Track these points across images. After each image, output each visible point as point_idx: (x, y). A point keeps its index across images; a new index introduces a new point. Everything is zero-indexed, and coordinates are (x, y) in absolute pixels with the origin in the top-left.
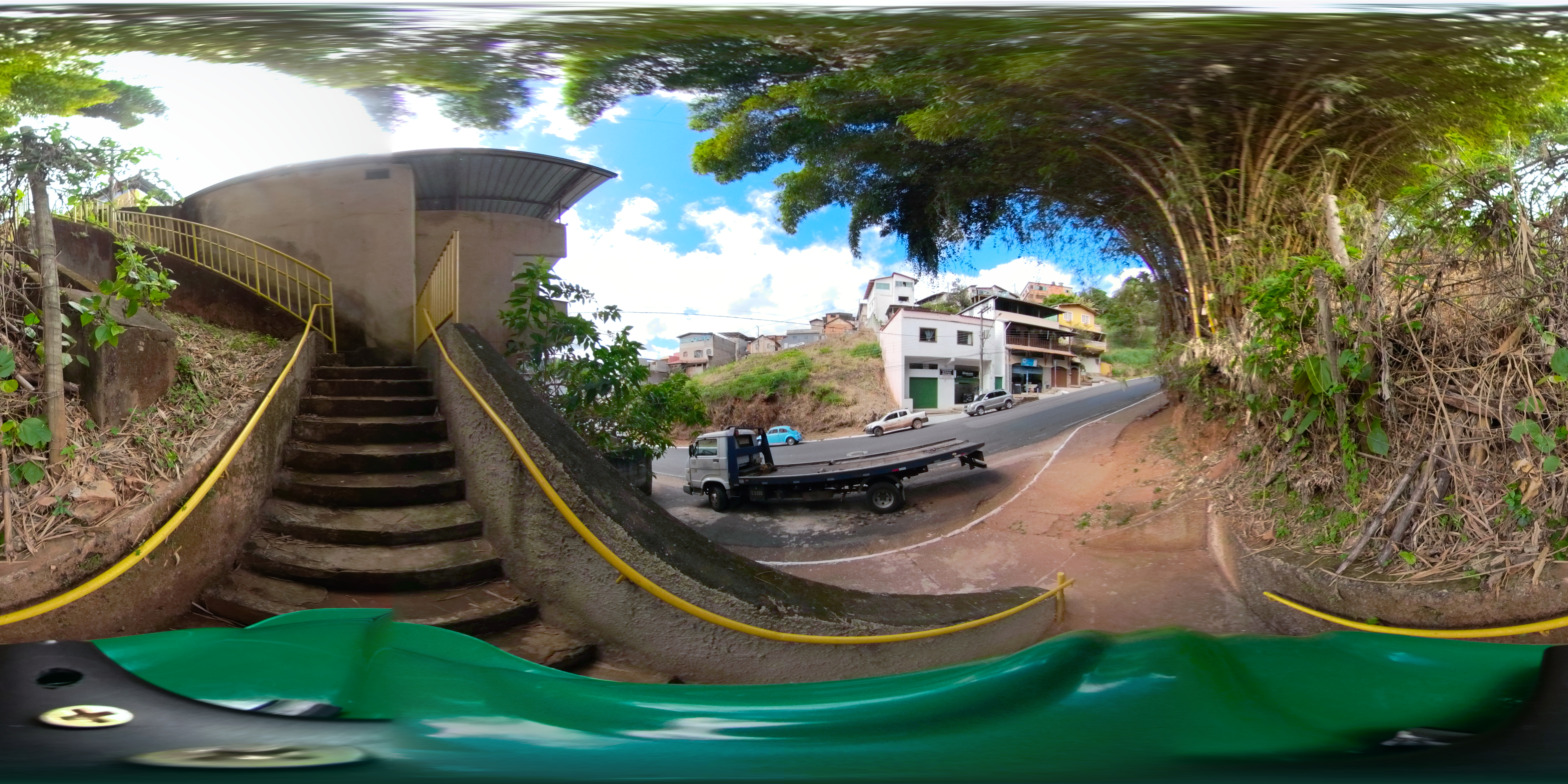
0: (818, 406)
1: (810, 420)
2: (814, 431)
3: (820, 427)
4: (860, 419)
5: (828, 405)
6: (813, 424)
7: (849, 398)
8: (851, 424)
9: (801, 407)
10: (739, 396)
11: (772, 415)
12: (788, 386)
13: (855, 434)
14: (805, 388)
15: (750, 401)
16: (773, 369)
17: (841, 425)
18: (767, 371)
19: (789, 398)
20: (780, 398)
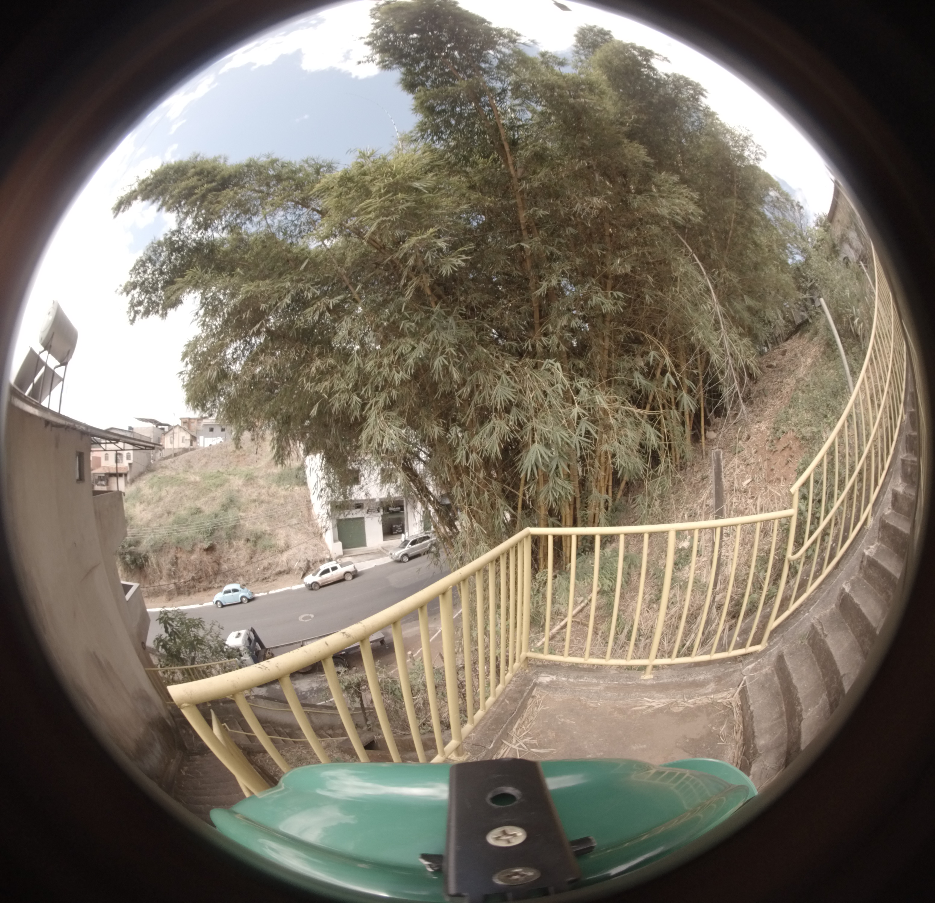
0: (254, 552)
1: (250, 568)
2: (257, 580)
3: (261, 577)
4: (296, 565)
5: (263, 552)
6: (254, 572)
7: (281, 543)
8: (288, 571)
9: (238, 555)
10: (179, 544)
11: (216, 567)
12: (223, 534)
13: (294, 584)
14: (238, 533)
15: (192, 552)
16: (203, 508)
17: (280, 573)
18: (199, 511)
19: (226, 546)
20: (218, 547)
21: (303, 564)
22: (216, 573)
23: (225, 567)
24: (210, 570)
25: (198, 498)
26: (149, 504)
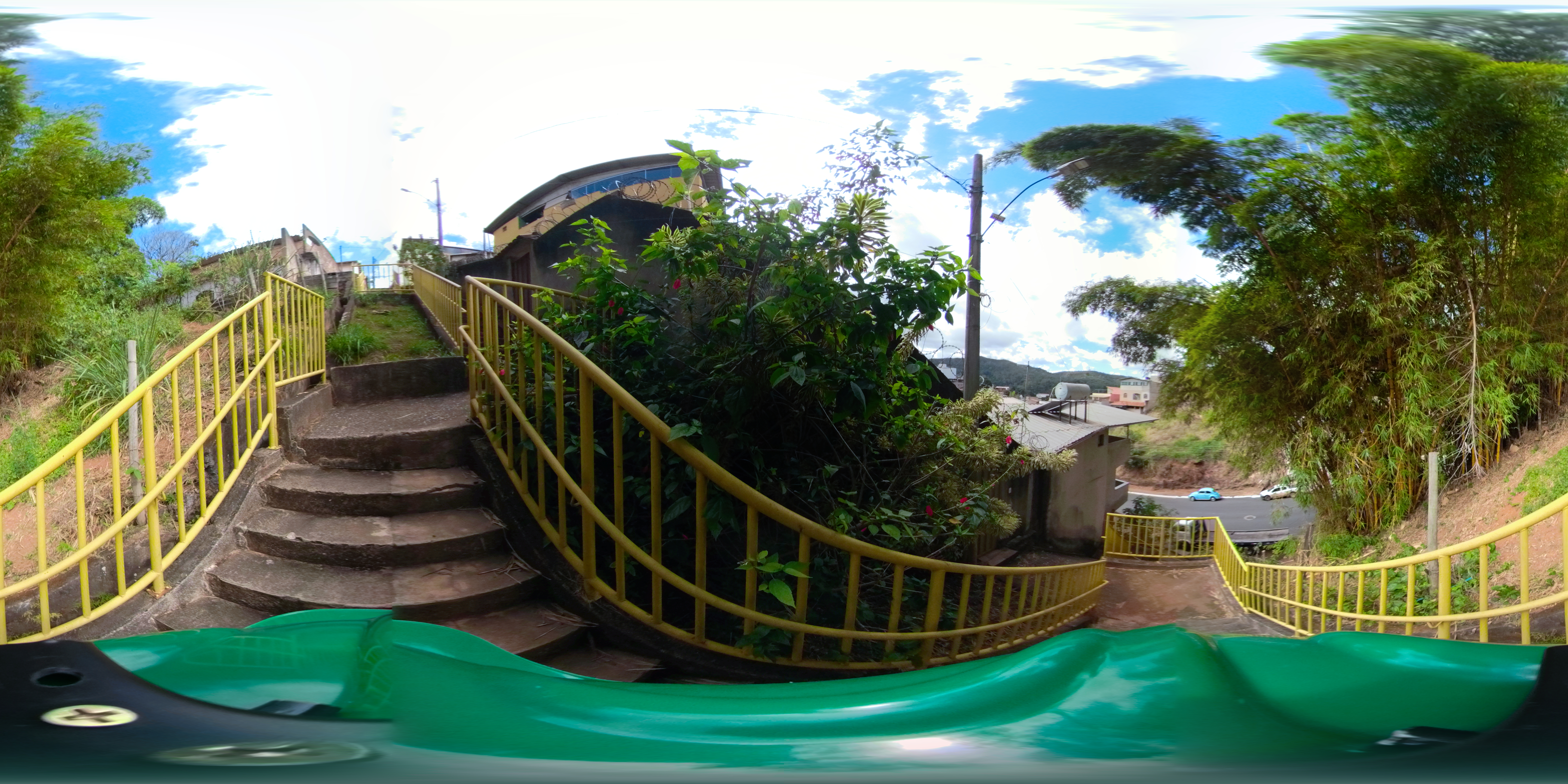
0: (1232, 470)
1: (1225, 480)
2: (1228, 488)
3: (1233, 486)
4: (1260, 482)
6: (1226, 482)
8: (1253, 485)
9: (1219, 470)
10: (1176, 458)
11: (1200, 475)
12: (1212, 456)
13: (1255, 494)
14: (1224, 456)
15: (1185, 464)
16: (1201, 437)
17: (1247, 485)
18: (1197, 439)
19: (1212, 463)
20: (1206, 463)
21: (1265, 482)
22: (1199, 479)
23: (1207, 476)
24: (1195, 477)
25: (1198, 430)
26: (1159, 429)
